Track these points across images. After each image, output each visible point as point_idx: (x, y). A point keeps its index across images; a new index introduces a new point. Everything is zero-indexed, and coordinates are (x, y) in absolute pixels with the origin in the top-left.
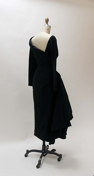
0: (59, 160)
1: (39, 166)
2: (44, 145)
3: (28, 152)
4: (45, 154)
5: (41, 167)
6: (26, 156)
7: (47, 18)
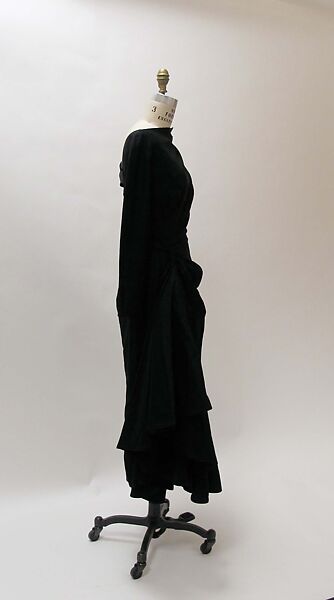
0: (206, 549)
3: (101, 523)
4: (157, 530)
5: (146, 574)
6: (94, 536)
7: (162, 70)
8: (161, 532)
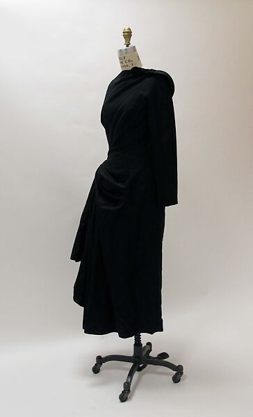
0: (176, 379)
1: (125, 397)
2: (138, 344)
3: (100, 360)
4: (141, 366)
5: (130, 398)
6: (96, 370)
7: (127, 28)
8: (144, 367)
